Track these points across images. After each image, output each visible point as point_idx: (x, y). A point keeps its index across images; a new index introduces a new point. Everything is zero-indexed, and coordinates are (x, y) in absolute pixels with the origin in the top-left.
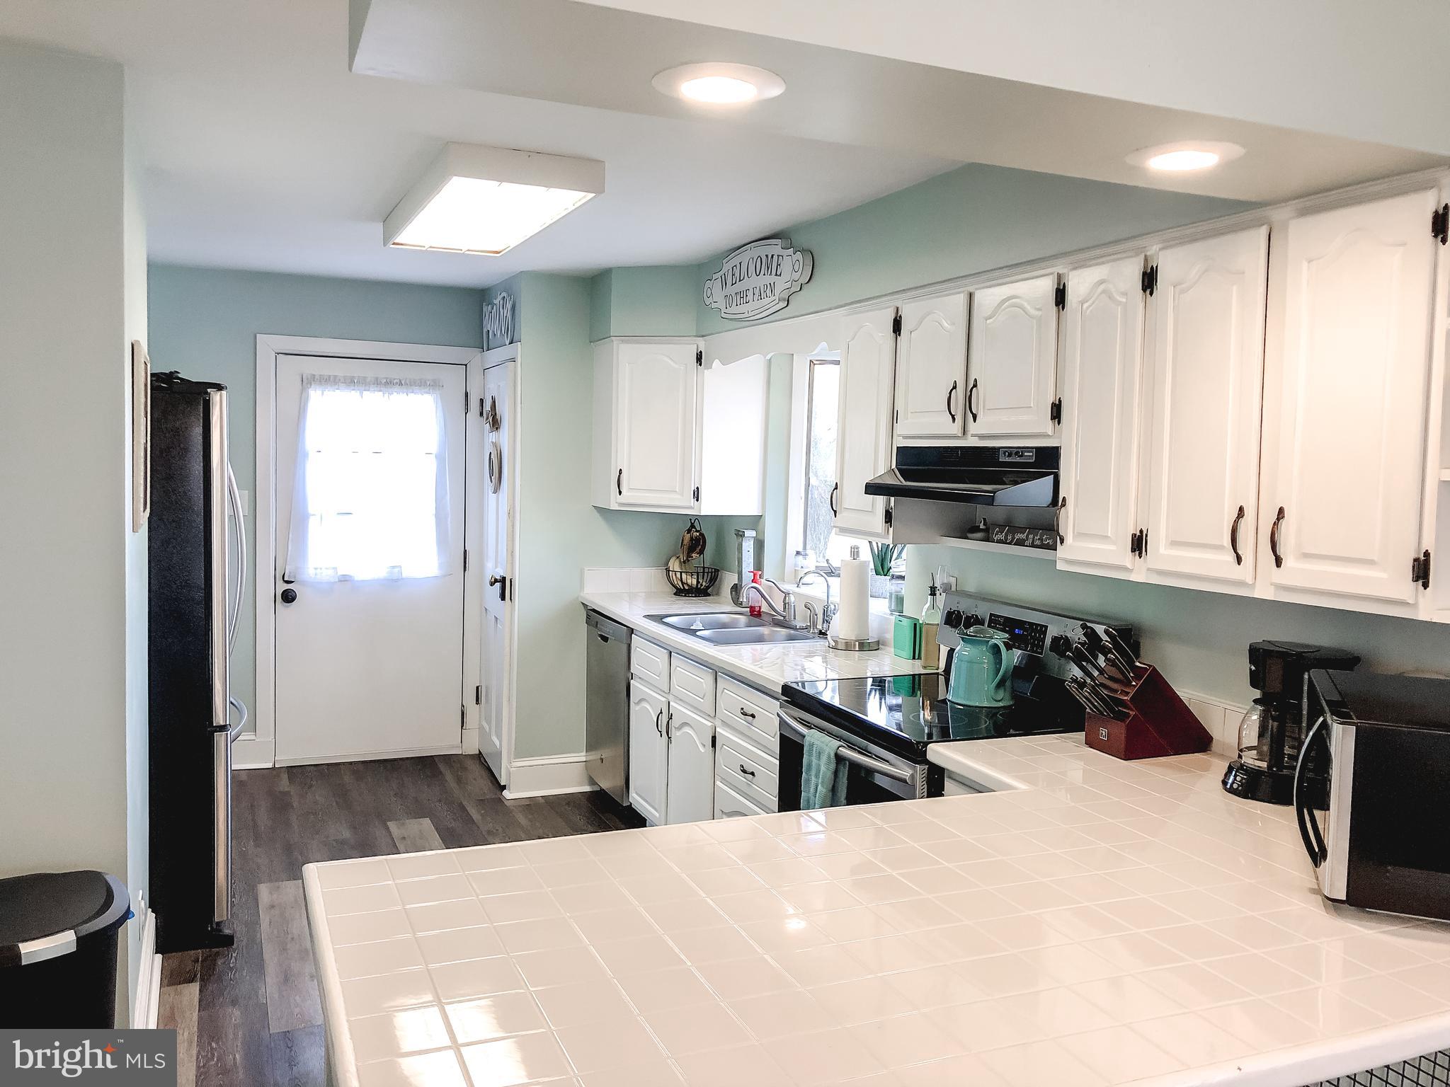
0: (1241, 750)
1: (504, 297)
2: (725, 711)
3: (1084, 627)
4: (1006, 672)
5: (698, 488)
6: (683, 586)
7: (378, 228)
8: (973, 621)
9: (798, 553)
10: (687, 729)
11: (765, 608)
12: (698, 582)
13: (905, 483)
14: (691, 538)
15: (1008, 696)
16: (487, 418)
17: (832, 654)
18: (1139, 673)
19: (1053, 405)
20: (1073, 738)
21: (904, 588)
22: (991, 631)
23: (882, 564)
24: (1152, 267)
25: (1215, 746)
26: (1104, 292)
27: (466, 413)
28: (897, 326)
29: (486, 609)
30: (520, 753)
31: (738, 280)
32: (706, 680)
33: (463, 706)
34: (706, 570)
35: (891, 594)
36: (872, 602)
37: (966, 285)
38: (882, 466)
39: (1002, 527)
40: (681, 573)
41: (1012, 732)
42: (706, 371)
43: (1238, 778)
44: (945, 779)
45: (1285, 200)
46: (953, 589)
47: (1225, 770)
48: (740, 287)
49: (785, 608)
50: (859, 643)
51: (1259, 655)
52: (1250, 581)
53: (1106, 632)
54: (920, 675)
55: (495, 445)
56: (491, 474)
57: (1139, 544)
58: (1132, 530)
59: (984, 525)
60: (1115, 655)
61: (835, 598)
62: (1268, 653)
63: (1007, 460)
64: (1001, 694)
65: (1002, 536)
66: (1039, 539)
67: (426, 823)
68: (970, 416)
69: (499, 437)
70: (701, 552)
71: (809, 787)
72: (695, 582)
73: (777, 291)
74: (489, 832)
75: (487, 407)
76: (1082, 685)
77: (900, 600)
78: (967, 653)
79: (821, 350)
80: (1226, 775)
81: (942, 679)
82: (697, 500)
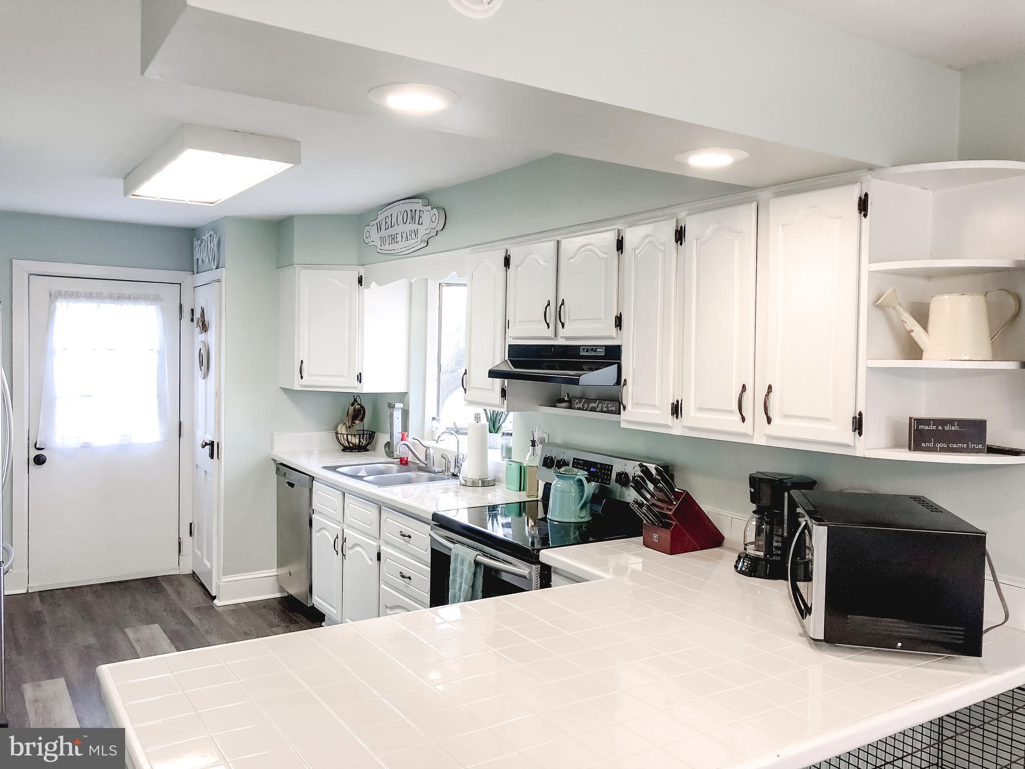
0: (746, 545)
1: (211, 235)
2: (388, 534)
3: (641, 466)
4: (588, 497)
5: (360, 374)
6: (349, 445)
7: (120, 183)
8: (561, 463)
9: (434, 419)
10: (358, 549)
11: (411, 458)
12: (360, 441)
13: (514, 370)
14: (355, 410)
15: (588, 514)
16: (198, 323)
17: (463, 489)
18: (677, 495)
19: (616, 317)
20: (634, 541)
21: (511, 442)
22: (576, 470)
23: (494, 425)
24: (681, 227)
25: (725, 542)
26: (650, 242)
27: (180, 320)
28: (507, 262)
29: (197, 465)
30: (226, 573)
31: (390, 226)
32: (372, 512)
33: (179, 538)
34: (365, 432)
35: (502, 446)
36: (490, 452)
37: (555, 236)
38: (498, 358)
39: (580, 398)
40: (347, 435)
41: (591, 539)
42: (365, 290)
43: (745, 564)
44: (552, 574)
45: (766, 187)
46: (546, 442)
47: (736, 558)
48: (391, 231)
49: (426, 459)
50: (482, 481)
51: (755, 482)
52: (750, 433)
53: (656, 469)
54: (524, 502)
55: (204, 343)
56: (201, 364)
57: (676, 410)
58: (671, 400)
59: (568, 397)
60: (662, 485)
61: (464, 450)
62: (761, 480)
63: (585, 354)
64: (584, 513)
65: (580, 405)
66: (606, 407)
67: (156, 628)
68: (560, 325)
69: (207, 337)
70: (362, 420)
71: (455, 585)
72: (357, 441)
73: (420, 235)
74: (207, 632)
75: (197, 315)
76: (641, 505)
77: (509, 451)
78: (560, 486)
79: (452, 277)
80: (737, 562)
81: (540, 504)
82: (360, 382)
